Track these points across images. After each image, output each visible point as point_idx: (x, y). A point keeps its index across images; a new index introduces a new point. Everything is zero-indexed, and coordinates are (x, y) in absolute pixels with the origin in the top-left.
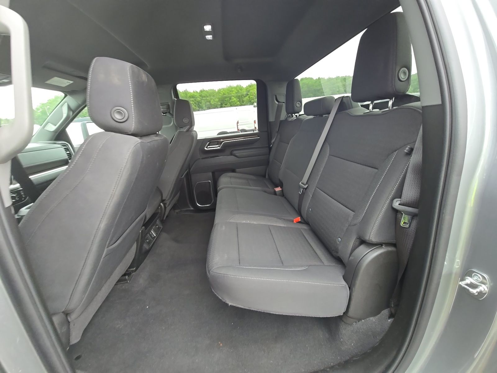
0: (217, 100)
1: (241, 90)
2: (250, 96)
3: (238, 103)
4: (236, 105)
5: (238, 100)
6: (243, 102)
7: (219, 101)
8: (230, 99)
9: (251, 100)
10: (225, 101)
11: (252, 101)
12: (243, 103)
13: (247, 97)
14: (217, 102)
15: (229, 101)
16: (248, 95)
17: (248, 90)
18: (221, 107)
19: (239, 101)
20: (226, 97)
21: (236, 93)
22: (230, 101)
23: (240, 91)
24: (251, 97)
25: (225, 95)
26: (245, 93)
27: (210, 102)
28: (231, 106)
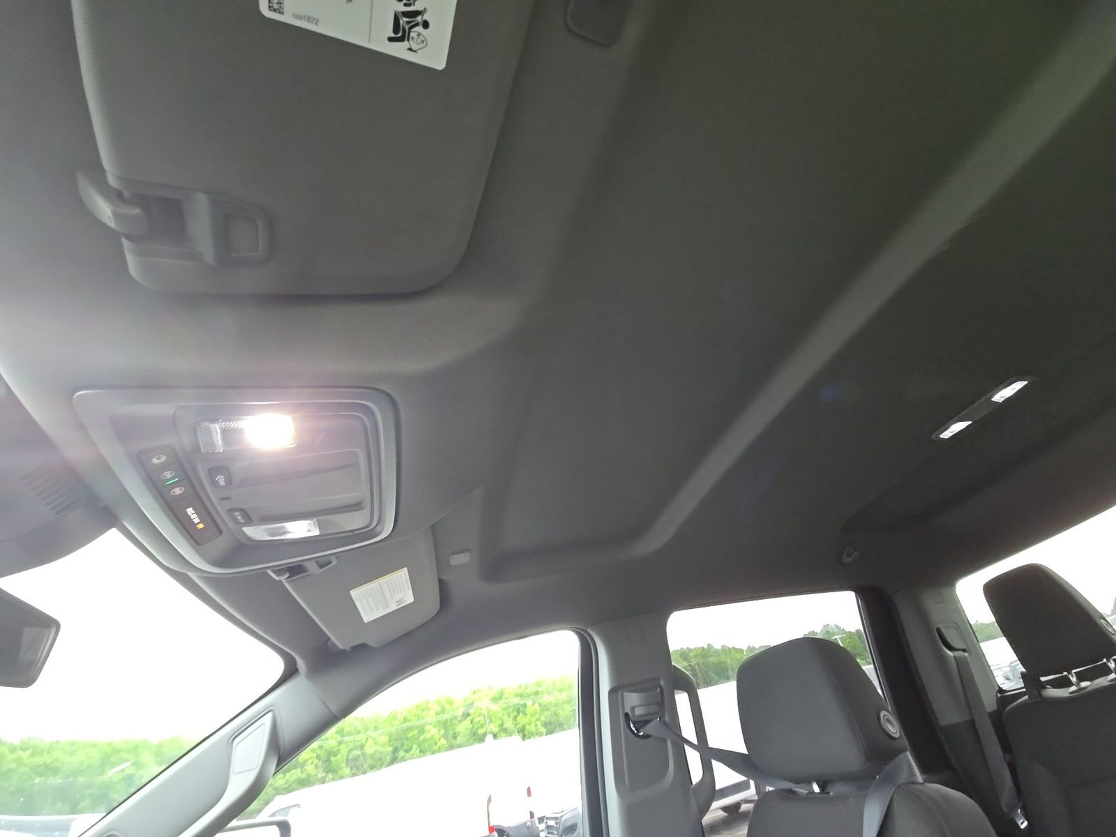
0: (385, 739)
1: (451, 703)
2: (474, 718)
3: (443, 741)
4: (436, 748)
5: (442, 732)
6: (455, 738)
7: (390, 741)
8: (422, 730)
9: (478, 728)
10: (407, 739)
11: (481, 731)
12: (454, 740)
13: (467, 723)
14: (383, 746)
15: (418, 738)
16: (468, 715)
17: (469, 702)
18: (394, 760)
19: (445, 736)
20: (410, 729)
21: (437, 714)
22: (421, 738)
23: (447, 706)
24: (476, 720)
25: (409, 721)
26: (460, 712)
27: (362, 747)
28: (423, 752)
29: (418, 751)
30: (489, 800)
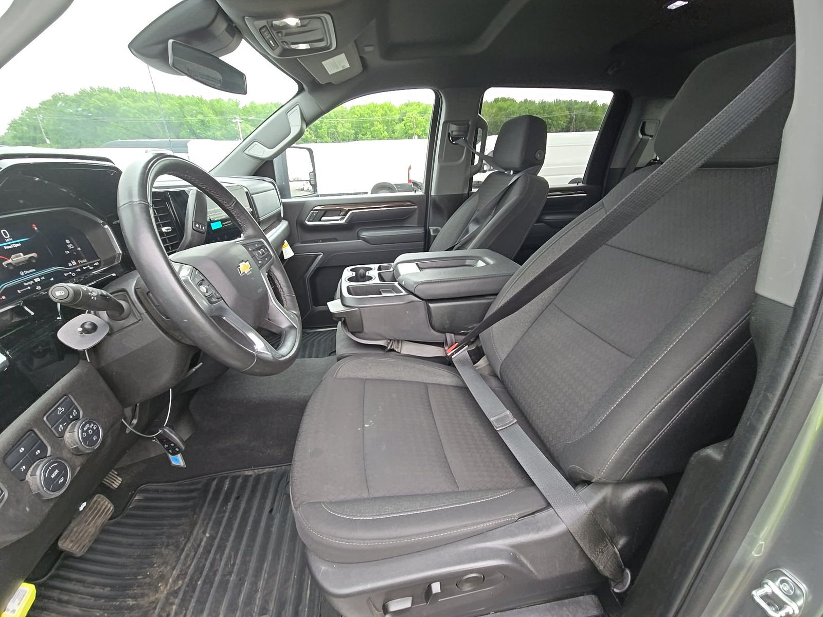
0: (349, 125)
1: (391, 111)
2: (406, 123)
3: (386, 133)
4: (381, 136)
5: (385, 128)
6: (394, 133)
7: (352, 127)
8: (372, 125)
9: (409, 130)
10: (363, 127)
11: (410, 132)
12: (393, 134)
13: (402, 125)
14: (349, 129)
15: (370, 128)
16: (403, 120)
17: (403, 111)
18: (356, 139)
19: (387, 130)
20: (365, 122)
21: (382, 115)
22: (372, 129)
23: (388, 112)
24: (408, 124)
25: (364, 117)
26: (397, 117)
27: (336, 127)
28: (373, 138)
29: (370, 136)
30: (410, 168)
